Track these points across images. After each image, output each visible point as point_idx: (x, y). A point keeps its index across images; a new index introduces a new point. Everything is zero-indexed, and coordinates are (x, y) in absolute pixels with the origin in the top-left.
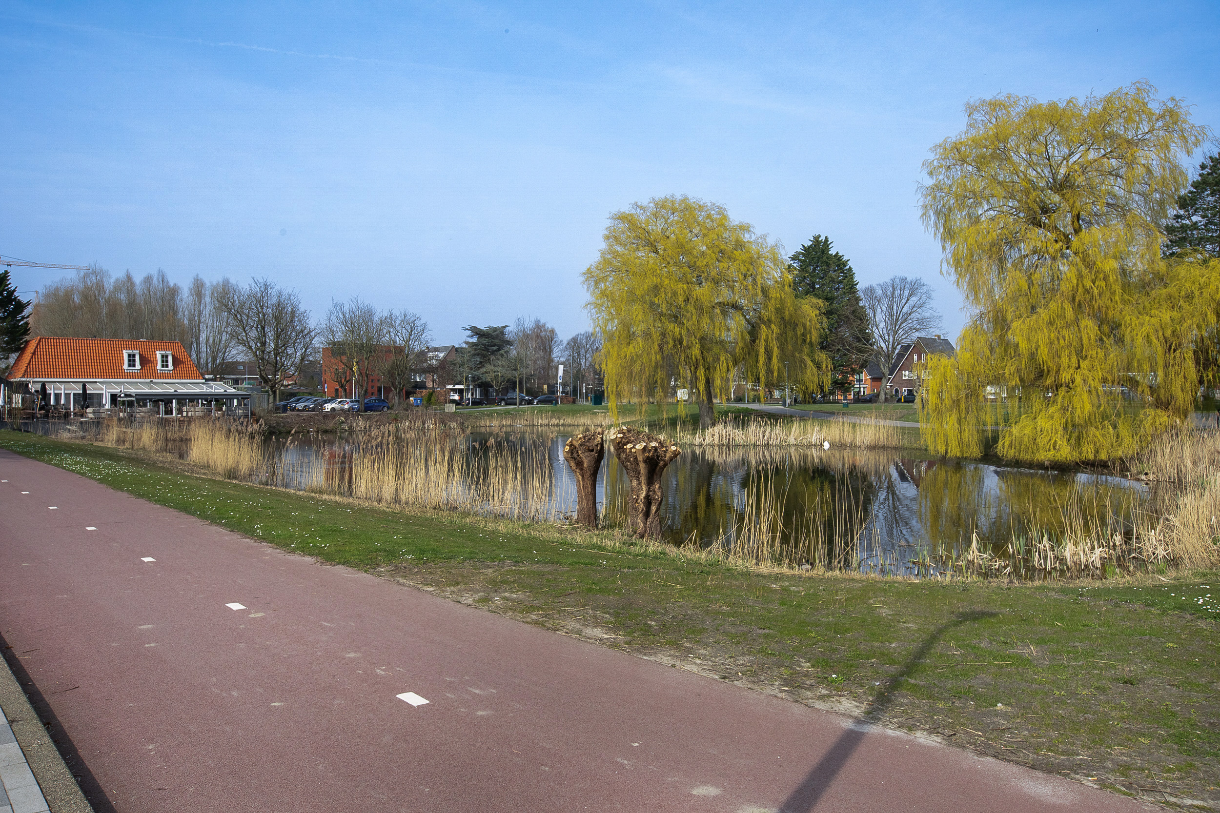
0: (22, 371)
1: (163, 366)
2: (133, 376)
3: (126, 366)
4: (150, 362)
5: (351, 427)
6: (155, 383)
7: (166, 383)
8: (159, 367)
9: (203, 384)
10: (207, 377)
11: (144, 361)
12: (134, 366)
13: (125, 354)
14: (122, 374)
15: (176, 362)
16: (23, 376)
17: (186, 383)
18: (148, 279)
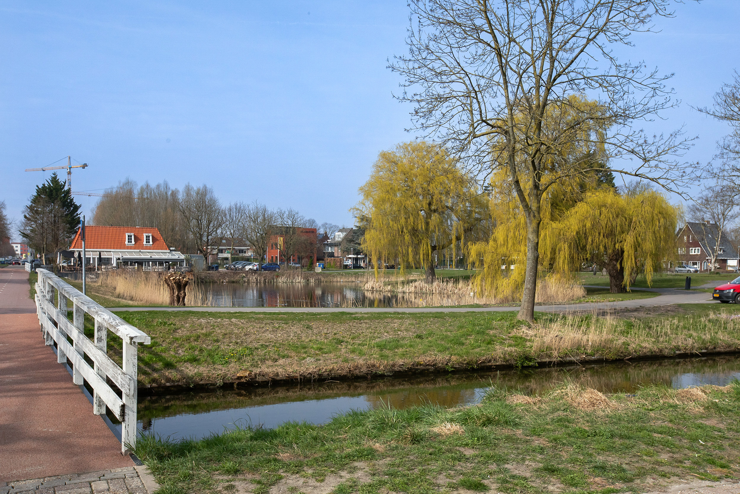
0: (73, 245)
1: (147, 242)
2: (130, 248)
3: (127, 242)
4: (140, 240)
5: (249, 280)
6: (142, 252)
7: (148, 252)
8: (145, 243)
9: (169, 253)
10: (171, 249)
11: (137, 239)
12: (131, 242)
13: (127, 235)
14: (123, 246)
15: (154, 240)
16: (74, 248)
17: (159, 252)
18: (158, 186)
